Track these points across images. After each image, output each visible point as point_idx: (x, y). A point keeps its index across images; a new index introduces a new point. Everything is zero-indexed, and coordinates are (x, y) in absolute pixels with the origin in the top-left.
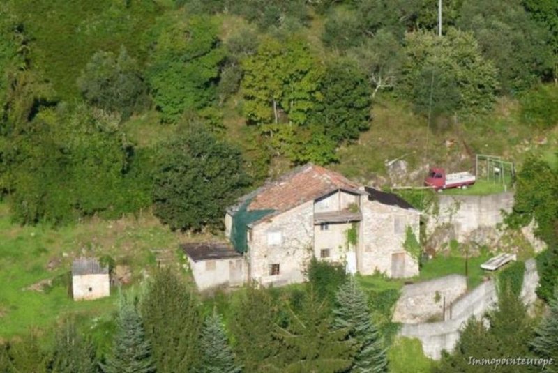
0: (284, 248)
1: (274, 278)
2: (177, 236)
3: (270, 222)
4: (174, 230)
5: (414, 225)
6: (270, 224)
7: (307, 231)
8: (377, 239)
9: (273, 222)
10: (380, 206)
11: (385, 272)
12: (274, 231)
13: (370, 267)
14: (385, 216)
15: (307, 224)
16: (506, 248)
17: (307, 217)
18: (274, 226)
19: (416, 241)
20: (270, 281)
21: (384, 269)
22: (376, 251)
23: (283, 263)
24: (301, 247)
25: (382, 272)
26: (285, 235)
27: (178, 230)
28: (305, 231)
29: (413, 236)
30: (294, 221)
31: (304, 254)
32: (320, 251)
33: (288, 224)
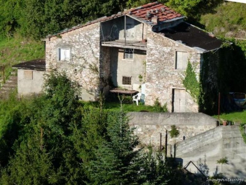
0: (73, 65)
3: (61, 37)
5: (194, 63)
6: (60, 40)
7: (93, 53)
8: (159, 72)
11: (165, 106)
13: (151, 98)
14: (167, 50)
15: (93, 45)
17: (93, 38)
18: (64, 42)
19: (195, 79)
21: (165, 102)
22: (157, 83)
25: (162, 105)
26: (73, 53)
29: (193, 74)
30: (82, 40)
32: (122, 78)
33: (76, 42)
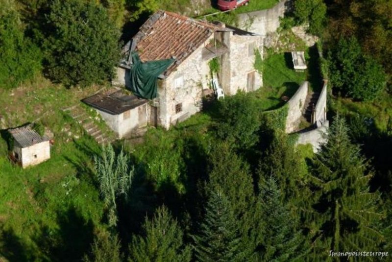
0: (185, 89)
1: (179, 115)
2: (73, 92)
3: (176, 70)
4: (68, 87)
5: (260, 48)
6: (176, 72)
7: (198, 71)
8: (239, 65)
9: (178, 70)
10: (240, 38)
11: (243, 90)
12: (178, 77)
14: (243, 45)
15: (198, 66)
16: (285, 46)
17: (197, 60)
18: (179, 73)
19: (261, 59)
20: (176, 118)
21: (243, 87)
23: (184, 101)
24: (195, 85)
26: (185, 78)
27: (72, 87)
28: (196, 71)
29: (260, 56)
30: (190, 65)
31: (196, 90)
33: (186, 69)
